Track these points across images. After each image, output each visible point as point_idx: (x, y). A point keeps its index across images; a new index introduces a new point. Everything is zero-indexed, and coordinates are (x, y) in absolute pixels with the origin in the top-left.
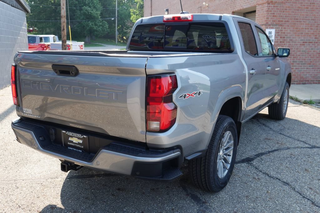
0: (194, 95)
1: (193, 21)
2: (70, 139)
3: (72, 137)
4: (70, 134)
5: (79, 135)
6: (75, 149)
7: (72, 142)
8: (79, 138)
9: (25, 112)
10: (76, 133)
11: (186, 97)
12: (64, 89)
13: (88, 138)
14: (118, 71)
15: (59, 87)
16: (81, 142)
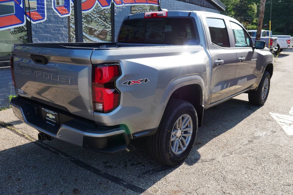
0: (141, 82)
1: (167, 17)
2: (48, 115)
3: (48, 113)
4: (47, 111)
5: (52, 112)
6: (50, 123)
7: (48, 117)
8: (53, 115)
9: (19, 92)
10: (50, 110)
11: (131, 83)
12: (39, 74)
13: (58, 115)
14: (70, 61)
15: (36, 72)
16: (54, 117)
